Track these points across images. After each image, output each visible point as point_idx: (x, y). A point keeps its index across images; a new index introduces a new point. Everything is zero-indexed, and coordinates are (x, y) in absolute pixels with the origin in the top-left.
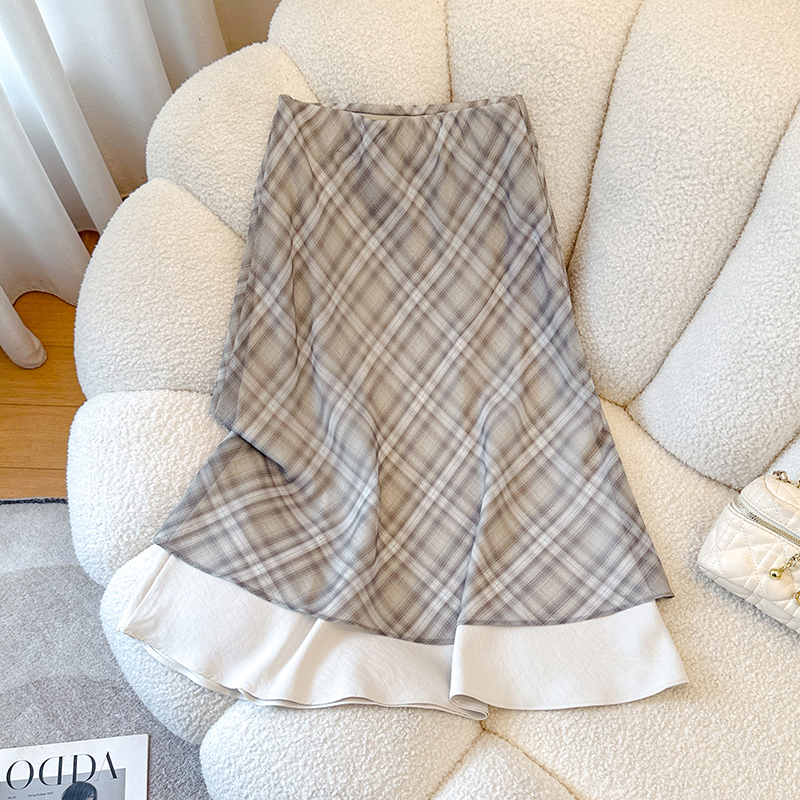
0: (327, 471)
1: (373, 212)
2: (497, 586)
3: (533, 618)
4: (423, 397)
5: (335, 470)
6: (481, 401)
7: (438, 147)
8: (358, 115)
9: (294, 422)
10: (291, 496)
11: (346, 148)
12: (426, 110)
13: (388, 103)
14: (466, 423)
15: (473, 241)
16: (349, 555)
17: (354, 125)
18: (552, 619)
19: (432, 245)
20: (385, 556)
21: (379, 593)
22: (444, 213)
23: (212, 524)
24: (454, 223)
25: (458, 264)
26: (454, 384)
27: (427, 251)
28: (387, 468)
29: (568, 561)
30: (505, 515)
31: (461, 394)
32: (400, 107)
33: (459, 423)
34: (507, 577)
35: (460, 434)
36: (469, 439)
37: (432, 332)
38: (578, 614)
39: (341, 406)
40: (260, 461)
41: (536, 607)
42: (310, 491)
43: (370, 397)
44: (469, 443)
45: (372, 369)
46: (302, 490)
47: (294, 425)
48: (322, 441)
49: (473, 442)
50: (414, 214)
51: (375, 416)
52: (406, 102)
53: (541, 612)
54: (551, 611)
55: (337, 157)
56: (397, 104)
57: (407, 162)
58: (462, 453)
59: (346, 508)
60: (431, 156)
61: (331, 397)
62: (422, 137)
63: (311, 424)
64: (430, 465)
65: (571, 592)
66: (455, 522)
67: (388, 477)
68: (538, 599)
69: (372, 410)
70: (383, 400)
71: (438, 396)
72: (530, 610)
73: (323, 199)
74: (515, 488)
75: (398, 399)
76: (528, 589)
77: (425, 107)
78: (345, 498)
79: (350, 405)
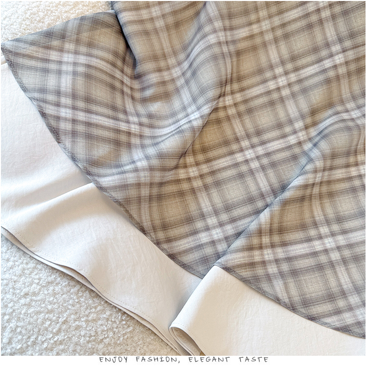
0: (170, 87)
2: (268, 254)
3: (287, 300)
4: (282, 81)
5: (177, 90)
6: (330, 112)
9: (166, 34)
10: (132, 89)
14: (309, 120)
16: (151, 151)
18: (303, 310)
20: (182, 174)
21: (160, 197)
23: (54, 61)
26: (316, 86)
28: (221, 114)
29: (341, 270)
30: (306, 204)
31: (317, 96)
33: (303, 117)
34: (280, 253)
35: (299, 125)
36: (304, 133)
37: (319, 38)
38: (328, 320)
39: (212, 39)
40: (121, 47)
41: (294, 292)
42: (148, 93)
43: (238, 53)
44: (302, 135)
45: (251, 37)
46: (143, 89)
47: (164, 36)
48: (179, 64)
49: (306, 137)
51: (235, 70)
53: (297, 299)
54: (306, 303)
58: (292, 140)
59: (170, 121)
61: (207, 29)
63: (178, 46)
64: (259, 133)
65: (330, 297)
66: (257, 184)
67: (218, 121)
68: (299, 287)
69: (235, 63)
70: (248, 65)
71: (296, 88)
72: (288, 292)
74: (325, 189)
75: (260, 71)
76: (294, 273)
78: (173, 114)
79: (220, 43)
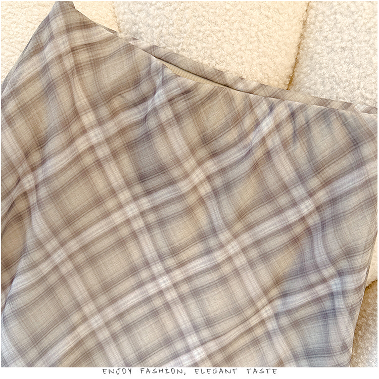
1: (142, 178)
7: (254, 138)
8: (159, 62)
11: (131, 96)
12: (255, 89)
13: (206, 62)
15: (254, 253)
17: (149, 73)
19: (202, 237)
22: (230, 212)
24: (238, 227)
25: (227, 269)
27: (194, 241)
32: (220, 73)
50: (192, 199)
52: (231, 70)
55: (117, 103)
56: (218, 67)
57: (206, 140)
60: (241, 145)
62: (237, 120)
73: (81, 144)
77: (254, 84)
